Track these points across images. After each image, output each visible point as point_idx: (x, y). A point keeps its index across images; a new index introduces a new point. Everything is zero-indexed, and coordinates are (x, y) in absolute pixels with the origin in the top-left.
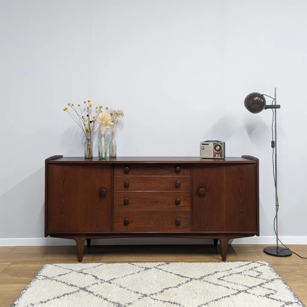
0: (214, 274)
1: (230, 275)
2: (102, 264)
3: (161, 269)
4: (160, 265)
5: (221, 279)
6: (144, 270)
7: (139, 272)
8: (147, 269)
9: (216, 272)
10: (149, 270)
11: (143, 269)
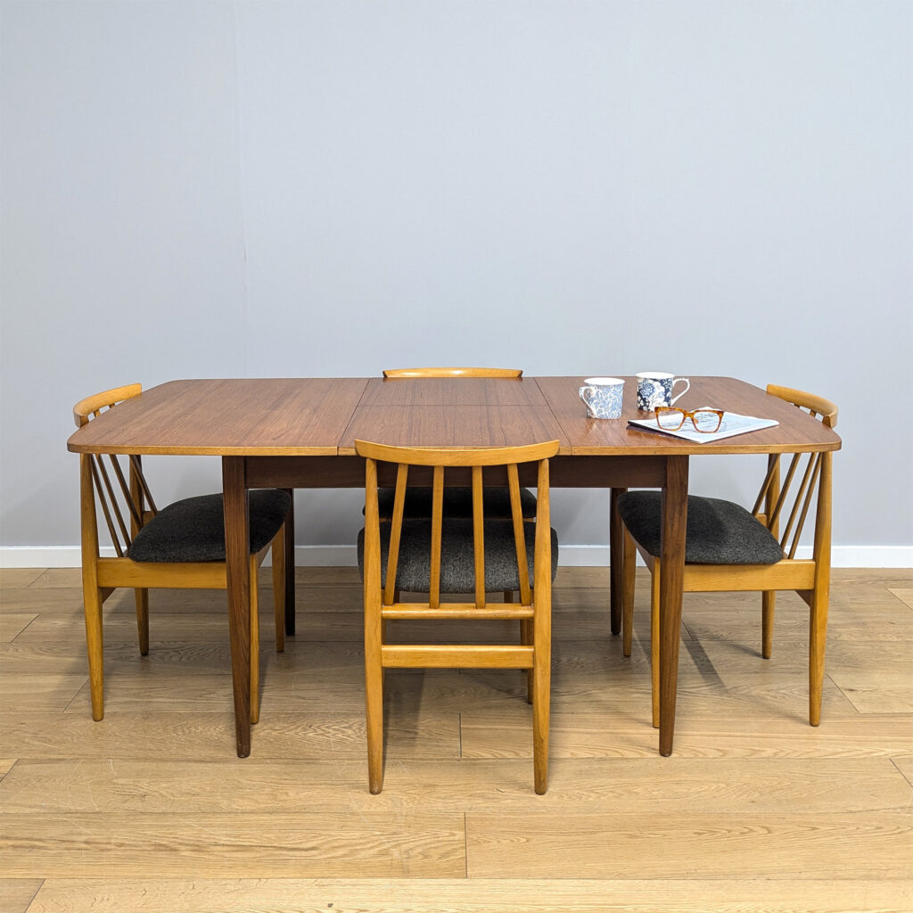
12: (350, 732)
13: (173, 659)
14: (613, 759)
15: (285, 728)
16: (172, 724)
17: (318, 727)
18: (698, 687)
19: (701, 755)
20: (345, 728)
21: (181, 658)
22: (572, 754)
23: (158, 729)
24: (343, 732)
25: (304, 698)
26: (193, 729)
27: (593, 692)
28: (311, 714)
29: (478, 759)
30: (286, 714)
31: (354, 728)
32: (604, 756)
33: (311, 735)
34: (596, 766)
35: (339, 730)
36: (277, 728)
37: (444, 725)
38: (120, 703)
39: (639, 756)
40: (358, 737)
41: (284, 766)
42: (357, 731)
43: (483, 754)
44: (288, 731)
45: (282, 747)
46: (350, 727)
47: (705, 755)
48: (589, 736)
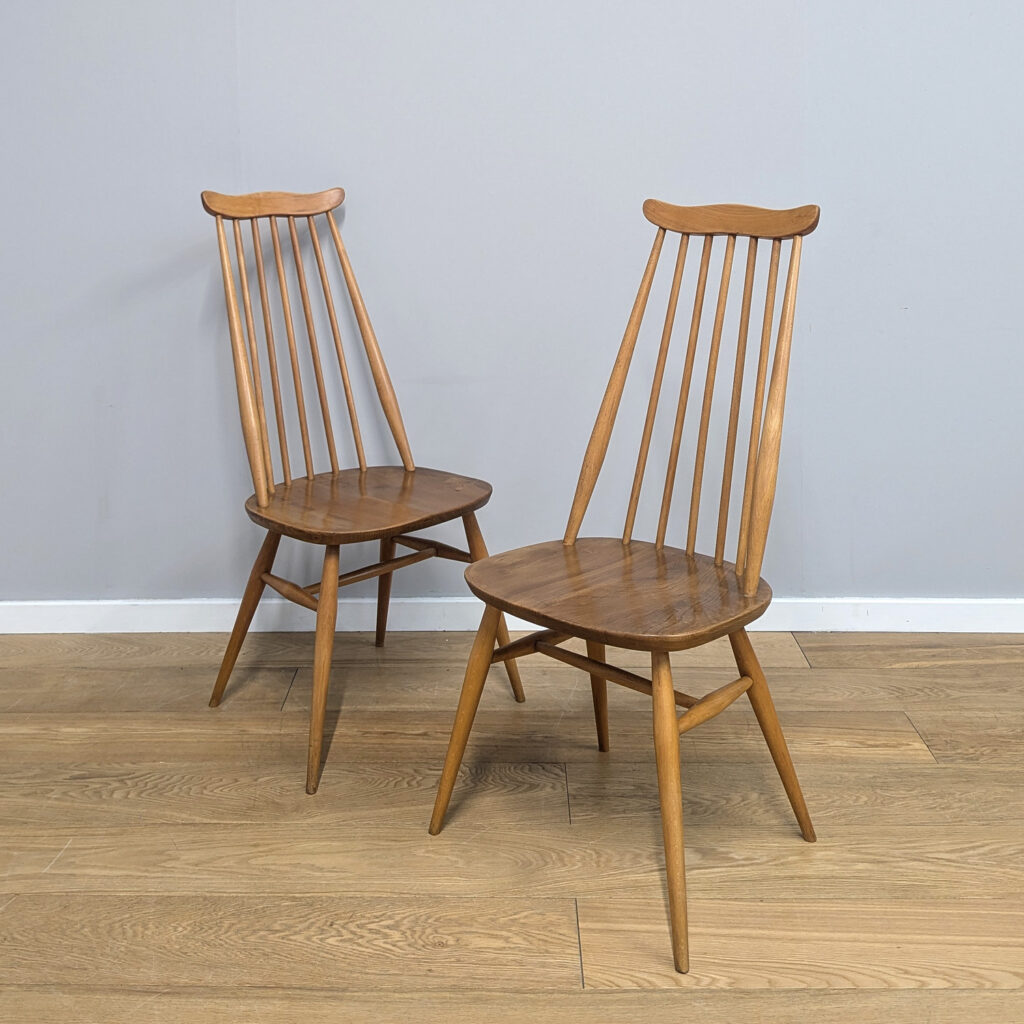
12: (396, 935)
13: (115, 796)
14: (840, 992)
15: (289, 927)
16: (105, 919)
17: (343, 927)
18: (962, 850)
19: (988, 985)
20: (388, 927)
21: (128, 793)
22: (770, 982)
23: (83, 927)
24: (386, 936)
25: (321, 869)
26: (140, 929)
27: (790, 858)
28: (332, 899)
29: (612, 992)
30: (294, 899)
31: (403, 928)
32: (824, 986)
33: (331, 941)
34: (815, 1008)
35: (378, 932)
36: (277, 927)
37: (551, 923)
38: (26, 877)
39: (885, 986)
40: (409, 945)
41: (286, 1003)
42: (409, 933)
43: (619, 981)
44: (296, 933)
45: (286, 966)
46: (395, 927)
47: (995, 983)
48: (791, 945)
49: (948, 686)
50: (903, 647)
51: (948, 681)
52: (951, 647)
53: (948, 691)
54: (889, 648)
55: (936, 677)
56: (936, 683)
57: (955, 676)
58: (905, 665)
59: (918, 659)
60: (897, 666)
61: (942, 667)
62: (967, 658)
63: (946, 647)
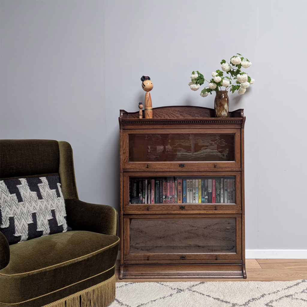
0: (260, 298)
1: (280, 299)
2: (126, 285)
3: (195, 291)
4: (194, 286)
5: (270, 304)
6: (177, 293)
7: (171, 295)
8: (180, 291)
9: (263, 296)
10: (182, 292)
11: (176, 291)
49: (300, 273)
50: (286, 263)
51: (300, 272)
52: (299, 263)
53: (300, 274)
54: (283, 263)
55: (296, 271)
56: (297, 272)
57: (302, 270)
58: (288, 267)
59: (291, 266)
60: (285, 268)
61: (297, 268)
62: (304, 266)
63: (298, 263)
